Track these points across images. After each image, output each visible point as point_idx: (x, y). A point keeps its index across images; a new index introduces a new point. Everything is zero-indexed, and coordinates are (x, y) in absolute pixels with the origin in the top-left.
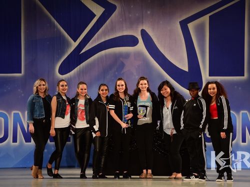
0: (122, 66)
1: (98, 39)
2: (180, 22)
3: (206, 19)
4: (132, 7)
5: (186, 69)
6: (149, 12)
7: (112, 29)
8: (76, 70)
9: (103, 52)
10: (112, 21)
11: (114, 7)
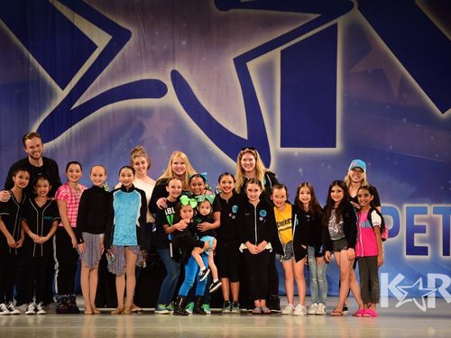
0: (141, 129)
1: (101, 84)
2: (235, 60)
3: (276, 54)
4: (157, 33)
5: (244, 134)
6: (184, 43)
7: (125, 69)
8: (64, 135)
9: (109, 107)
10: (123, 57)
11: (127, 35)
